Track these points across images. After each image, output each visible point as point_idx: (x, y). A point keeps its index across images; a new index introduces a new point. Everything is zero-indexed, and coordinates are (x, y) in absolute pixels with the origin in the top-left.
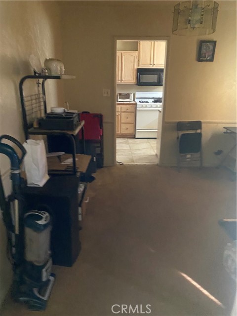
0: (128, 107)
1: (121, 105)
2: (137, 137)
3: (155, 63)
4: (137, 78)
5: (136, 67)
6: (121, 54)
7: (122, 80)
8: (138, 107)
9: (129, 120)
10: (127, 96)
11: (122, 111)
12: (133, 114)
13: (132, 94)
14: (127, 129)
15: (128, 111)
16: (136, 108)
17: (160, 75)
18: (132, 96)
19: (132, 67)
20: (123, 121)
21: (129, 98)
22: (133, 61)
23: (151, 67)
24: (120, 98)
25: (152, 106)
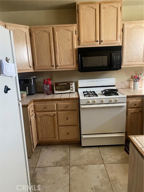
0: (67, 103)
1: (56, 102)
2: (83, 145)
3: (102, 39)
4: (77, 62)
5: (76, 46)
6: (53, 29)
7: (56, 66)
8: (81, 104)
9: (70, 122)
10: (67, 87)
11: (59, 109)
12: (76, 113)
13: (74, 84)
14: (68, 134)
15: (67, 109)
16: (79, 105)
17: (111, 55)
18: (73, 85)
19: (71, 47)
20: (60, 124)
21: (69, 89)
22: (70, 38)
23: (97, 45)
24: (56, 90)
25: (102, 101)
